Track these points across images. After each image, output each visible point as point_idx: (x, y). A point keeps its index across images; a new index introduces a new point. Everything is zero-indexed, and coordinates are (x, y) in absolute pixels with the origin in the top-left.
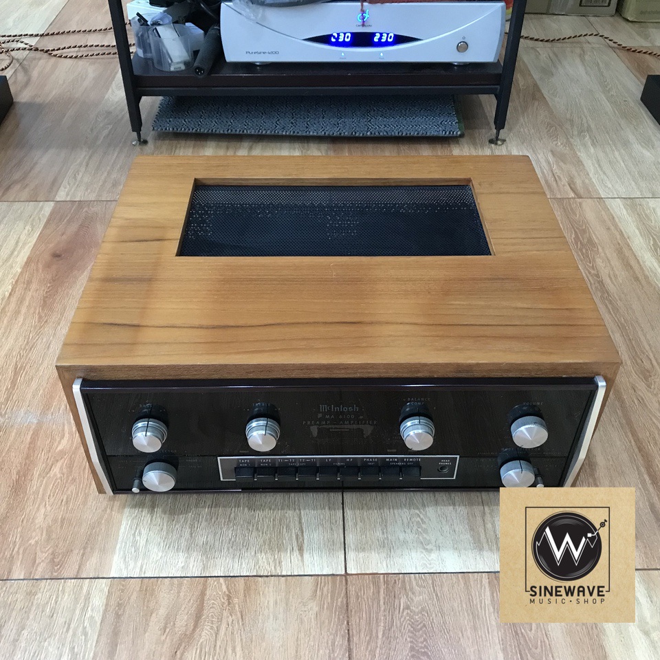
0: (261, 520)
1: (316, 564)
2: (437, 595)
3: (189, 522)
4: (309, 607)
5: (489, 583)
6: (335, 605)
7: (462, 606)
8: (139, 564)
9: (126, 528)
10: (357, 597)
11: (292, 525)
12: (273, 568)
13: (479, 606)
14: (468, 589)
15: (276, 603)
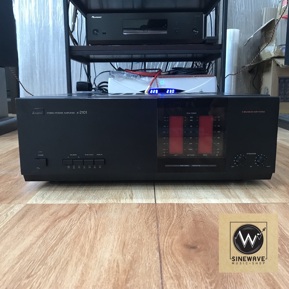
0: (111, 192)
1: (139, 201)
2: (207, 208)
3: (73, 192)
4: (135, 210)
5: (236, 205)
6: (149, 210)
7: (221, 210)
8: (43, 201)
9: (39, 193)
10: (162, 208)
11: (127, 193)
12: (116, 202)
13: (231, 211)
14: (224, 207)
15: (116, 209)
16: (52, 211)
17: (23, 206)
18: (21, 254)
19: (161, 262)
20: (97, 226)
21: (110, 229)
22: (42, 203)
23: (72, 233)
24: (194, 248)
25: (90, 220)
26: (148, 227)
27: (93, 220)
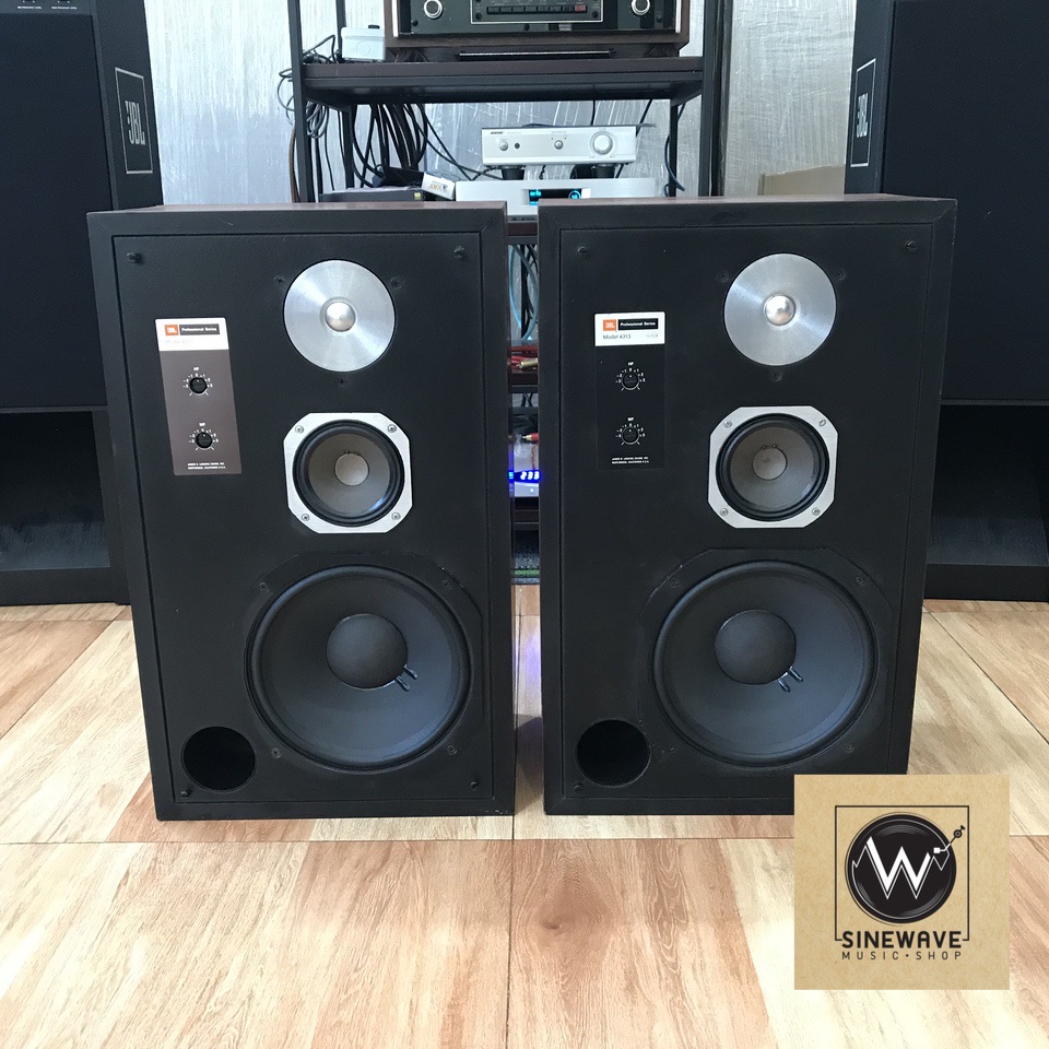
1: (487, 834)
2: (590, 851)
4: (479, 856)
8: (334, 836)
10: (522, 851)
14: (617, 847)
15: (452, 854)
16: (355, 858)
17: (305, 846)
18: (336, 938)
19: (510, 949)
20: (426, 889)
21: (445, 896)
22: (332, 839)
23: (393, 902)
24: (555, 927)
25: (415, 877)
26: (498, 892)
27: (418, 877)
